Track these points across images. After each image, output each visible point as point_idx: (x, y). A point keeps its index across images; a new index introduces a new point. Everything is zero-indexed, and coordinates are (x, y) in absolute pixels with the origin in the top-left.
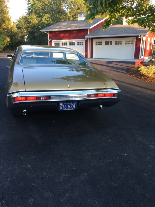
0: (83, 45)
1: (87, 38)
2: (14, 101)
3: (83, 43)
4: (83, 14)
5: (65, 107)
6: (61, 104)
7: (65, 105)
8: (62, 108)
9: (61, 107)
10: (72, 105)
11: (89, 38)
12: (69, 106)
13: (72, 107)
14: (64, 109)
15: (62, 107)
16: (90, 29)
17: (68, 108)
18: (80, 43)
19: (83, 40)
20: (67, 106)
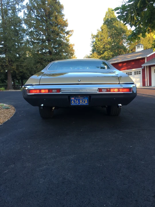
0: (140, 74)
1: (145, 67)
2: (29, 93)
3: (140, 72)
4: (140, 46)
5: (77, 102)
6: (73, 99)
7: (77, 99)
8: (74, 103)
9: (72, 102)
10: (84, 100)
11: (147, 66)
12: (81, 101)
13: (84, 102)
14: (76, 104)
15: (74, 101)
16: (147, 58)
17: (80, 103)
18: (137, 72)
19: (140, 69)
20: (79, 101)
